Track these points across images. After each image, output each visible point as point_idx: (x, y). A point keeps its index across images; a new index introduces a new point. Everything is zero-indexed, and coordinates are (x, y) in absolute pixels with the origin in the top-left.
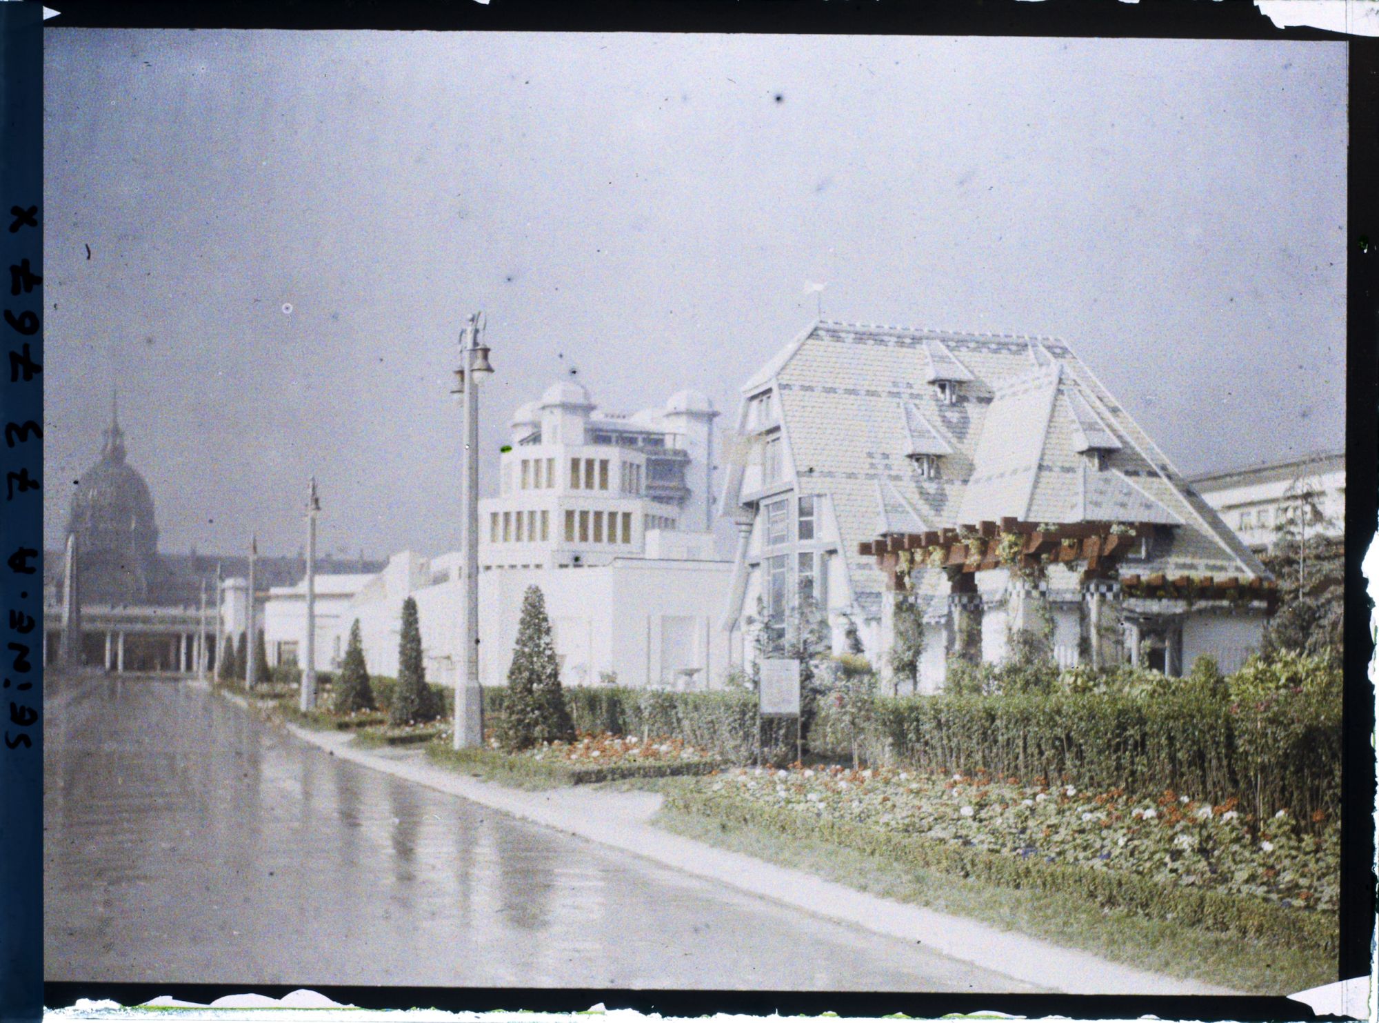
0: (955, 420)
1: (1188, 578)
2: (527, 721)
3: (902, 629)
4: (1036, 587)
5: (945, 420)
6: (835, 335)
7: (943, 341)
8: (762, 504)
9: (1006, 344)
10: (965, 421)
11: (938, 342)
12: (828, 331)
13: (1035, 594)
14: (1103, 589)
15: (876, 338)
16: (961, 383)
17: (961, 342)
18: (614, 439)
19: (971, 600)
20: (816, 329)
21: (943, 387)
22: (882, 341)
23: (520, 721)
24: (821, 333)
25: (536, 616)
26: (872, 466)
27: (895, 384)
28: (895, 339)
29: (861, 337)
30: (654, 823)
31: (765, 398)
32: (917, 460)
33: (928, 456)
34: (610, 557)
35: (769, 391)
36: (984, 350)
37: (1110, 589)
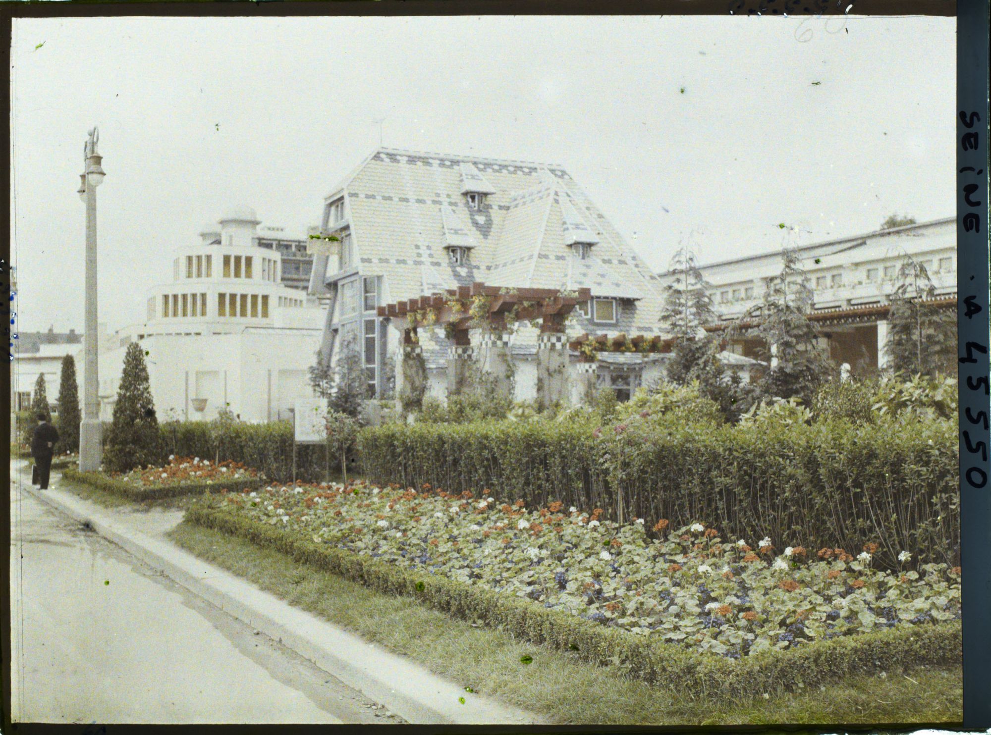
0: (482, 222)
1: (642, 337)
2: (127, 450)
3: (409, 373)
4: (500, 338)
5: (475, 224)
6: (393, 157)
7: (475, 163)
8: (340, 284)
9: (521, 167)
10: (489, 223)
11: (470, 164)
12: (387, 154)
13: (499, 343)
14: (554, 340)
15: (426, 161)
16: (486, 194)
17: (487, 165)
18: (274, 246)
19: (465, 351)
20: (378, 153)
21: (473, 198)
22: (428, 163)
23: (120, 451)
24: (383, 156)
25: (136, 367)
26: (419, 255)
27: (438, 195)
28: (438, 162)
29: (412, 160)
30: (169, 535)
31: (339, 203)
32: (453, 251)
33: (460, 248)
34: (243, 327)
35: (342, 198)
36: (504, 171)
37: (559, 339)
